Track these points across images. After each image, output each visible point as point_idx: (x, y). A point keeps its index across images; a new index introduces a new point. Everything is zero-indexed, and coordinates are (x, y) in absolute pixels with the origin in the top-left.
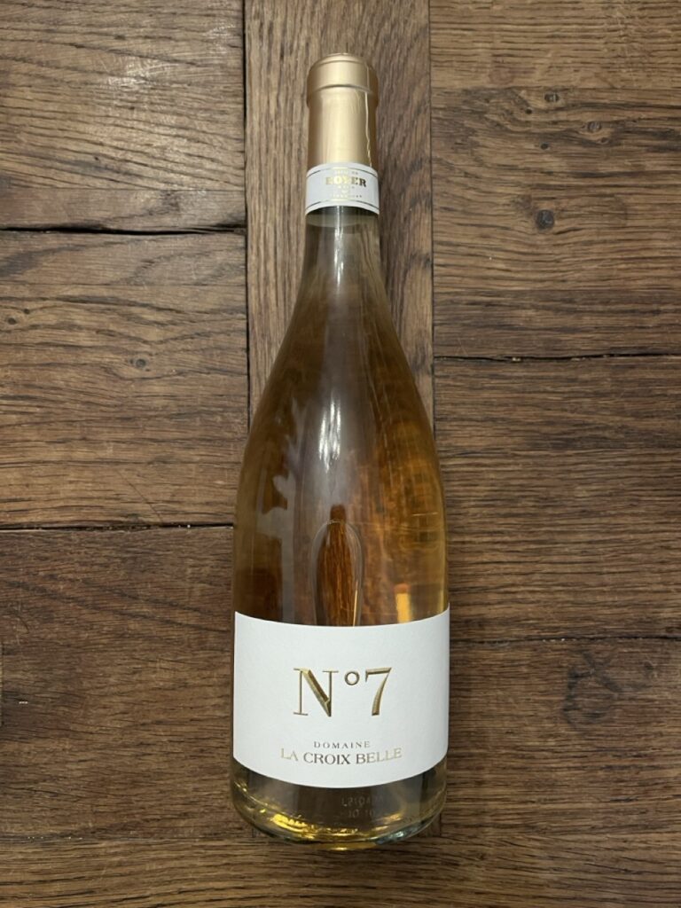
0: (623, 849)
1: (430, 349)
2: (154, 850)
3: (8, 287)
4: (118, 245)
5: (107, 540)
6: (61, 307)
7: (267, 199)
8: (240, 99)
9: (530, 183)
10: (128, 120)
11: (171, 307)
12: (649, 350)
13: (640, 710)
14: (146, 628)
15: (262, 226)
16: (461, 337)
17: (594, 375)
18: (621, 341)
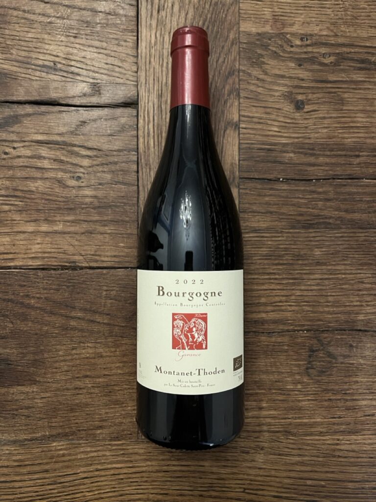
0: (337, 444)
1: (237, 173)
2: (82, 447)
3: (4, 134)
4: (67, 113)
5: (58, 276)
6: (34, 146)
7: (149, 90)
8: (135, 34)
9: (292, 85)
10: (73, 43)
11: (96, 147)
12: (354, 176)
13: (347, 369)
14: (80, 324)
15: (146, 104)
16: (253, 167)
17: (324, 189)
18: (339, 171)
